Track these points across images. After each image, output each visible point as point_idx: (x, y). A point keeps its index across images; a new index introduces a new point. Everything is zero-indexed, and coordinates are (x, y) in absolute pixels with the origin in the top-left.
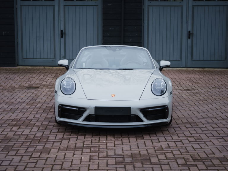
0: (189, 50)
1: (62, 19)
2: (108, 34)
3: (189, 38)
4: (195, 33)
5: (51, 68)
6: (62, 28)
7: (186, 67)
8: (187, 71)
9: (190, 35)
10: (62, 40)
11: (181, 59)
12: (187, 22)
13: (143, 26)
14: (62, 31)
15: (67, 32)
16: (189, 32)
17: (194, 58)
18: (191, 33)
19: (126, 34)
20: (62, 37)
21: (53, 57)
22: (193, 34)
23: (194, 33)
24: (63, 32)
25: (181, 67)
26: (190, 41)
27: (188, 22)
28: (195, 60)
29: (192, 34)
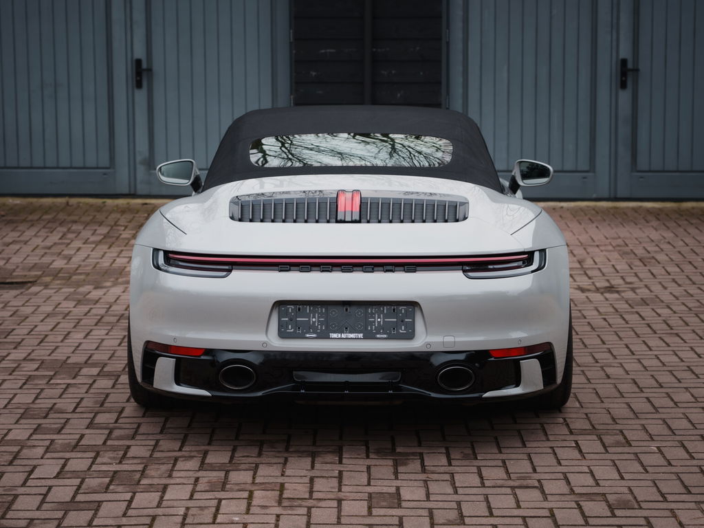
0: (624, 131)
1: (139, 16)
2: (314, 74)
3: (623, 85)
4: (644, 66)
5: (99, 201)
6: (140, 52)
7: (612, 196)
8: (615, 213)
9: (626, 74)
10: (141, 96)
11: (592, 168)
12: (615, 26)
13: (448, 43)
14: (139, 62)
15: (157, 66)
16: (624, 62)
17: (643, 163)
18: (630, 65)
19: (383, 72)
20: (139, 85)
21: (104, 161)
22: (636, 70)
23: (640, 67)
24: (144, 66)
25: (594, 196)
26: (625, 96)
27: (618, 24)
28: (647, 169)
29: (632, 70)
